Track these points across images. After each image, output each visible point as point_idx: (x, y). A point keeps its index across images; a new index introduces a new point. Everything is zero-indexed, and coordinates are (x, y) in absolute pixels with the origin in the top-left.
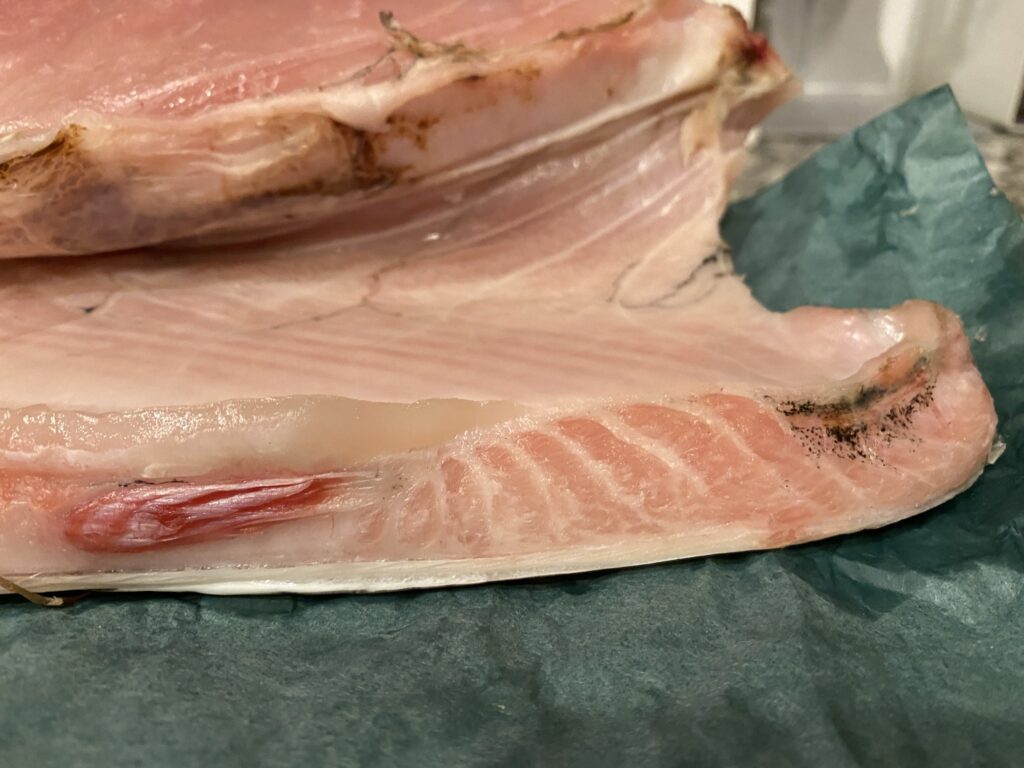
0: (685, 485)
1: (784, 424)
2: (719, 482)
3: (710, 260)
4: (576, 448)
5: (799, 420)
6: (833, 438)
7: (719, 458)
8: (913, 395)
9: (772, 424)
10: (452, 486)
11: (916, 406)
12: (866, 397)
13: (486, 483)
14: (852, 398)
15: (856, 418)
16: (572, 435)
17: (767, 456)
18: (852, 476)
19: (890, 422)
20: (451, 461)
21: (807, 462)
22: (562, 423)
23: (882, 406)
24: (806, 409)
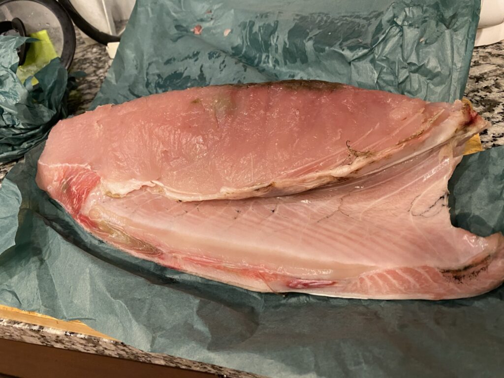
0: (414, 286)
1: (441, 275)
2: (423, 286)
3: (442, 197)
4: (389, 277)
5: (446, 274)
6: (454, 279)
7: (423, 281)
8: (481, 267)
9: (438, 275)
10: (361, 283)
11: (481, 271)
12: (466, 268)
13: (369, 283)
14: (462, 268)
15: (463, 273)
16: (389, 274)
17: (435, 281)
18: (458, 287)
19: (472, 275)
20: (361, 278)
21: (446, 284)
22: (386, 271)
23: (471, 270)
24: (448, 271)
